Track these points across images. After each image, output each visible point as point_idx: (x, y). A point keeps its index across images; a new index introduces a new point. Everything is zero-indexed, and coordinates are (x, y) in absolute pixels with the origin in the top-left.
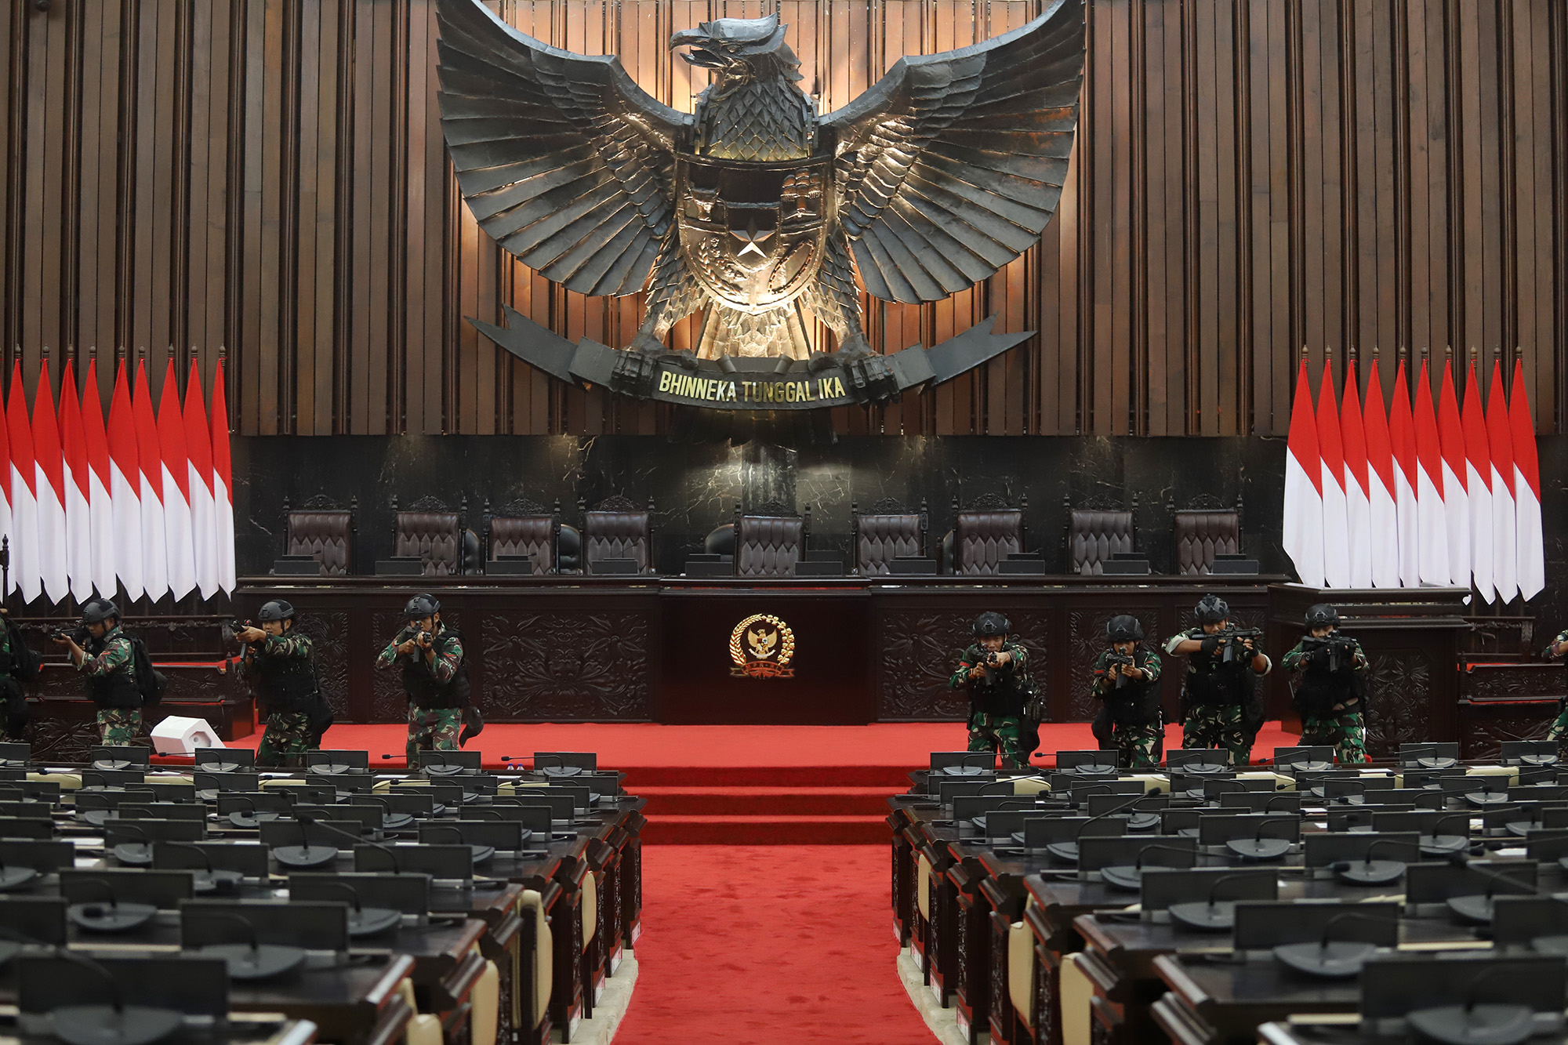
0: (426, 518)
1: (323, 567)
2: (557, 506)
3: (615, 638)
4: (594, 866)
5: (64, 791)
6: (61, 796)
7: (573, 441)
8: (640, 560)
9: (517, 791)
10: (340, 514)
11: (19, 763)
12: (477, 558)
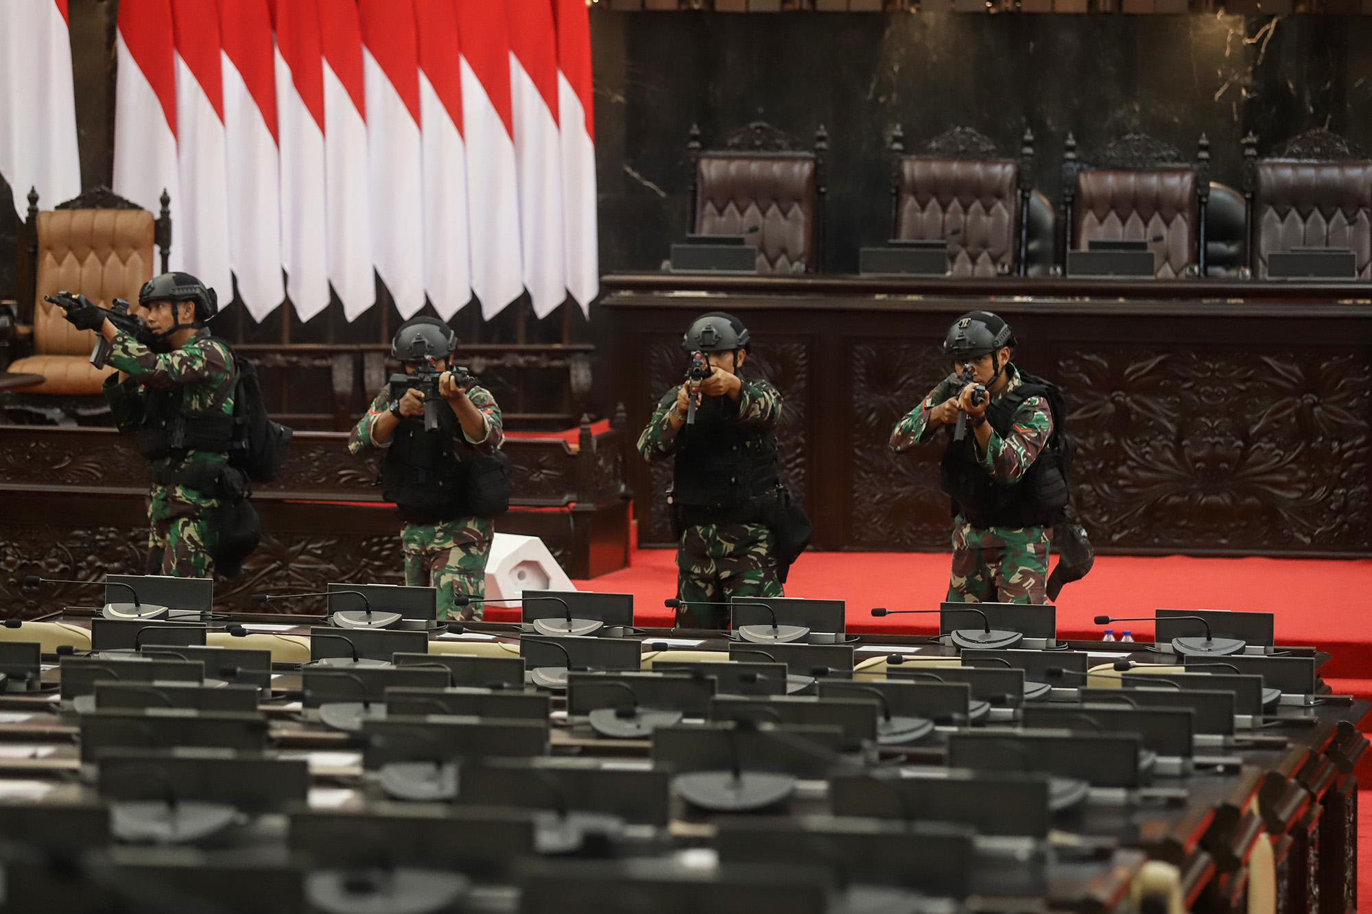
0: (956, 168)
1: (761, 259)
2: (1204, 148)
3: (1310, 398)
4: (1272, 826)
5: (279, 668)
6: (273, 676)
7: (1235, 25)
8: (1360, 252)
9: (1126, 681)
10: (794, 159)
11: (188, 615)
12: (1050, 245)
